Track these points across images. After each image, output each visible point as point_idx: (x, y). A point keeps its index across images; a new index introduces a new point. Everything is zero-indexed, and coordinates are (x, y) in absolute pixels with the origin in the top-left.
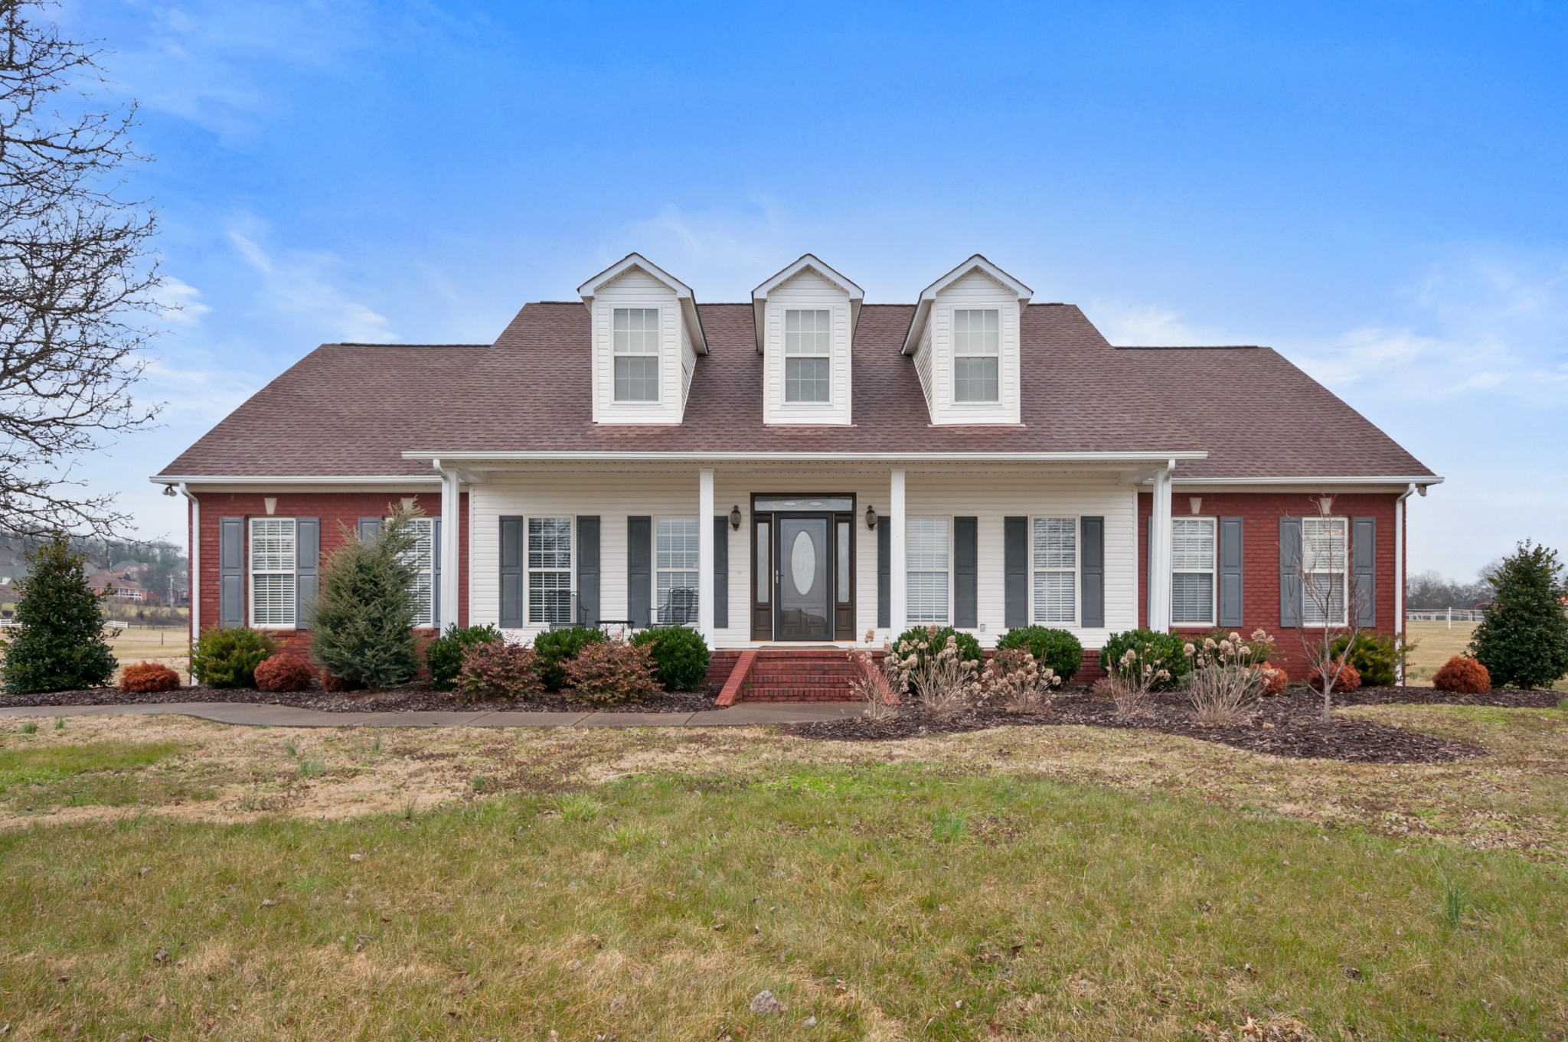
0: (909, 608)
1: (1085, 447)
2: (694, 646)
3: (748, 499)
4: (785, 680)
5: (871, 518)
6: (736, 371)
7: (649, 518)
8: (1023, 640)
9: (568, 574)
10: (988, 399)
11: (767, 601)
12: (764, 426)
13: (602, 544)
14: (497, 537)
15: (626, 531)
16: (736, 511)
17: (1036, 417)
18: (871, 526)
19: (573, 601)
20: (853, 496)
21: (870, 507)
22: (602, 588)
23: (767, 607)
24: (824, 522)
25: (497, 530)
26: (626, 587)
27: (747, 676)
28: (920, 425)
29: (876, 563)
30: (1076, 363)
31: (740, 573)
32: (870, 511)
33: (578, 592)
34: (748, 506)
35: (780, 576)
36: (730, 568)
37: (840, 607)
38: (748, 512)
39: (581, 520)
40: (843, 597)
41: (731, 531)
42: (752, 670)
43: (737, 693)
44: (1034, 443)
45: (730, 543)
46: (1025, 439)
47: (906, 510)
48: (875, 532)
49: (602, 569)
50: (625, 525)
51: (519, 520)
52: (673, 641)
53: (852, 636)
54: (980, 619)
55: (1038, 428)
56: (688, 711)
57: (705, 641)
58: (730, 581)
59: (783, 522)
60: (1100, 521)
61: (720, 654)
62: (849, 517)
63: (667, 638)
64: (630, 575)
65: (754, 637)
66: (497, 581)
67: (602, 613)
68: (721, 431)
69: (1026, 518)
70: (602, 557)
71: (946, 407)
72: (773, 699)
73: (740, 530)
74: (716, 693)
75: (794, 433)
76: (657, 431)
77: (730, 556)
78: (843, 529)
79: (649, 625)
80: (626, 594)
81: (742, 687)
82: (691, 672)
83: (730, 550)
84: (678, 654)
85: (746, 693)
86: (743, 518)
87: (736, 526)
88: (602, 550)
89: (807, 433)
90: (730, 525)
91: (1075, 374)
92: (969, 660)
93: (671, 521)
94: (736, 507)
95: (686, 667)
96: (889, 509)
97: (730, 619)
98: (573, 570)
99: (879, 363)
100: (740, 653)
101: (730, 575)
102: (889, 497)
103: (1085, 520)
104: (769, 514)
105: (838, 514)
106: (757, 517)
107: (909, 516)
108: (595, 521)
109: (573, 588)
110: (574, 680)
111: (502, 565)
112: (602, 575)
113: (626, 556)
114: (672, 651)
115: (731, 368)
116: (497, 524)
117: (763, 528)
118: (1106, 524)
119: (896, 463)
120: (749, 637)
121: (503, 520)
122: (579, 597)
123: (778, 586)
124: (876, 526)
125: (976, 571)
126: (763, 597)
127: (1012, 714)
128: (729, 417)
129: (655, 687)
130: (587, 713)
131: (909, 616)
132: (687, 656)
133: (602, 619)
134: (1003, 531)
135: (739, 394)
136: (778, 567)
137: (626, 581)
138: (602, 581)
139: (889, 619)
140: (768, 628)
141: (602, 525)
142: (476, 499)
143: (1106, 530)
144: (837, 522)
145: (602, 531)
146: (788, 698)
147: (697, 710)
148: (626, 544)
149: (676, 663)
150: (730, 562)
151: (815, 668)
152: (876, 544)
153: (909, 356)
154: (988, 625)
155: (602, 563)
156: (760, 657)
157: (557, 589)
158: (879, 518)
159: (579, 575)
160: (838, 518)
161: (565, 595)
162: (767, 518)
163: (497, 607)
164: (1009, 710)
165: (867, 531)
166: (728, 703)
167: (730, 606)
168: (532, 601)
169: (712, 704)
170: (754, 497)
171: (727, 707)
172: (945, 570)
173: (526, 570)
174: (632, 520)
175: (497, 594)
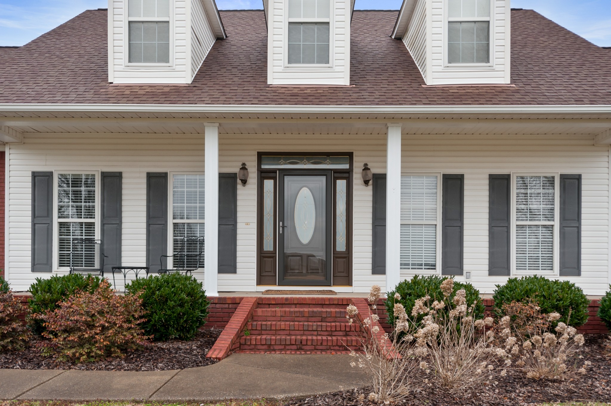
0: (402, 257)
1: (579, 101)
2: (188, 295)
3: (255, 158)
4: (283, 327)
5: (366, 175)
6: (248, 49)
7: (166, 174)
8: (528, 293)
9: (93, 224)
10: (479, 60)
11: (272, 249)
12: (269, 86)
13: (124, 197)
14: (30, 190)
15: (145, 186)
16: (244, 168)
17: (524, 80)
18: (366, 182)
19: (97, 248)
20: (349, 156)
21: (366, 165)
22: (124, 237)
23: (271, 255)
24: (324, 179)
25: (30, 185)
26: (144, 237)
27: (245, 323)
28: (415, 85)
29: (370, 215)
30: (547, 44)
31: (247, 224)
32: (366, 168)
33: (102, 241)
34: (256, 164)
35: (283, 227)
36: (239, 220)
37: (338, 256)
38: (255, 169)
39: (105, 176)
40: (341, 246)
41: (239, 186)
42: (251, 316)
43: (233, 343)
44: (528, 98)
45: (239, 197)
46: (518, 96)
47: (402, 168)
48: (370, 187)
49: (124, 220)
50: (144, 181)
51: (49, 176)
52: (166, 290)
53: (348, 282)
54: (466, 268)
55: (528, 88)
56: (173, 368)
57: (204, 288)
58: (239, 231)
59: (287, 179)
60: (578, 178)
61: (221, 301)
62: (347, 175)
63: (161, 287)
64: (149, 225)
65: (260, 281)
66: (29, 230)
67: (123, 260)
68: (227, 90)
69: (509, 176)
70: (124, 209)
71: (440, 69)
72: (270, 348)
73: (248, 186)
74: (210, 344)
75: (296, 91)
76: (167, 90)
77: (239, 209)
78: (341, 184)
79: (163, 271)
80: (144, 242)
81: (239, 335)
82: (186, 321)
83: (239, 203)
84: (171, 303)
85: (243, 342)
86: (250, 175)
87: (244, 182)
88: (124, 203)
89: (308, 91)
90: (239, 181)
91: (548, 50)
92: (483, 318)
93: (185, 177)
94: (244, 164)
95: (179, 317)
96: (385, 167)
97: (238, 265)
98: (97, 221)
99: (373, 44)
100: (241, 299)
101: (239, 225)
102: (386, 156)
103: (564, 178)
104: (274, 171)
105: (336, 171)
106: (263, 175)
107: (404, 174)
108: (118, 176)
109: (98, 236)
110: (51, 332)
111: (34, 216)
112: (124, 226)
113: (145, 209)
114: (164, 300)
115: (243, 47)
116: (30, 179)
117: (269, 184)
118: (583, 182)
119: (394, 118)
120: (255, 282)
121: (35, 175)
122: (102, 245)
123: (282, 236)
124: (371, 182)
125: (462, 224)
126: (268, 246)
127: (533, 380)
128: (236, 79)
129: (141, 341)
130: (61, 371)
131: (401, 264)
132: (181, 305)
133: (123, 265)
134: (487, 187)
135: (249, 64)
136: (282, 219)
137: (144, 231)
138: (124, 231)
139: (384, 266)
140: (272, 274)
141: (124, 181)
142: (12, 156)
143: (583, 187)
144: (336, 179)
145: (124, 186)
146: (285, 347)
147: (183, 366)
148: (145, 197)
149: (169, 312)
150: (239, 214)
151: (313, 315)
152: (371, 198)
153: (399, 39)
154: (473, 273)
155: (124, 214)
156: (260, 303)
157: (84, 237)
158: (374, 174)
159: (103, 225)
160: (336, 175)
161: (91, 241)
162: (272, 175)
163: (29, 253)
164: (530, 375)
165: (364, 187)
166: (220, 356)
167: (238, 254)
168: (61, 248)
169: (203, 356)
170: (261, 156)
171: (220, 359)
172: (434, 223)
173: (56, 221)
174: (150, 176)
175: (30, 242)
